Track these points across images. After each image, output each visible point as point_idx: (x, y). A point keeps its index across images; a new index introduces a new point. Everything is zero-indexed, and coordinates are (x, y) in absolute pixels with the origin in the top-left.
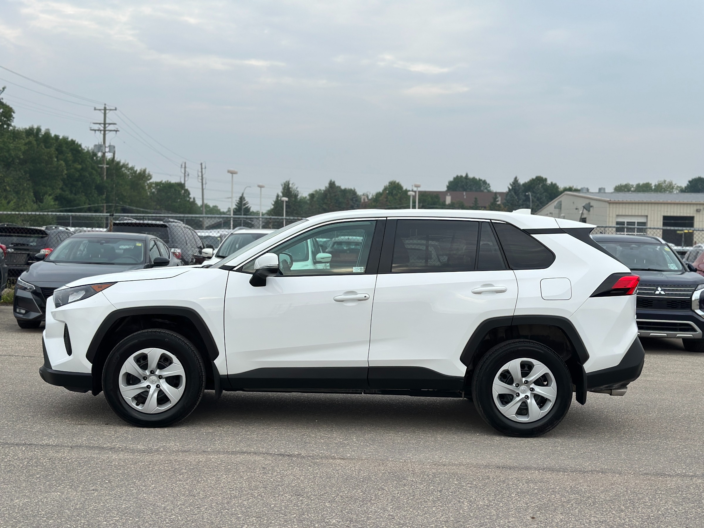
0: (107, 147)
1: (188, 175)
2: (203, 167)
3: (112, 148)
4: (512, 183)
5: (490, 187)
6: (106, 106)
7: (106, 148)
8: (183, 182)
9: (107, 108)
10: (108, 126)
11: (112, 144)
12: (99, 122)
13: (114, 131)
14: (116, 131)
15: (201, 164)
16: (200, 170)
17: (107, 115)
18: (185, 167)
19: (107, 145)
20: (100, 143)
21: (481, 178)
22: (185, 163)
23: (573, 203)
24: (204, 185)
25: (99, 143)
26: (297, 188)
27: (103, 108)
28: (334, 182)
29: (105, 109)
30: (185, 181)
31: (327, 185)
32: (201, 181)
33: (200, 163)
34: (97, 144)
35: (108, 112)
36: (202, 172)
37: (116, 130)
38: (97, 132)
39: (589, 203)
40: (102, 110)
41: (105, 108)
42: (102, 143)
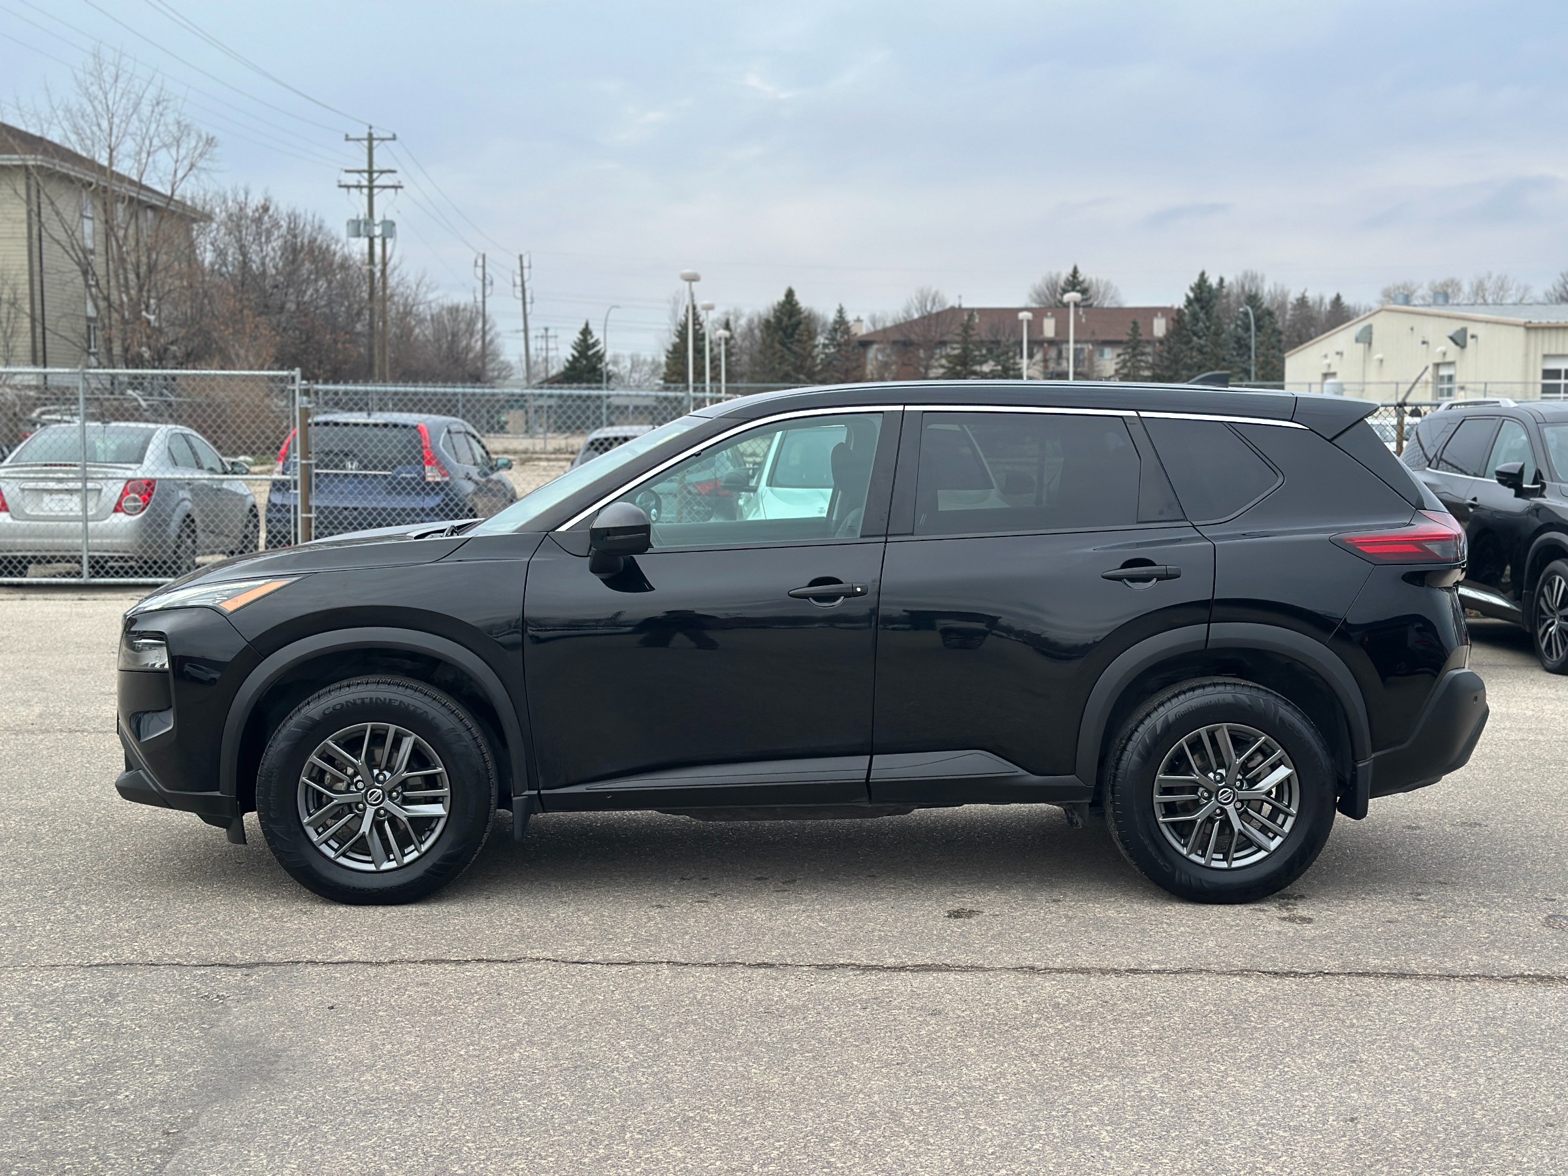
0: (378, 225)
1: (492, 283)
2: (526, 264)
3: (389, 228)
4: (1193, 285)
6: (373, 131)
7: (376, 228)
8: (480, 304)
9: (375, 136)
10: (378, 177)
11: (388, 218)
13: (392, 187)
14: (395, 187)
15: (521, 257)
16: (518, 271)
17: (375, 152)
18: (484, 267)
19: (378, 218)
20: (361, 217)
23: (1412, 329)
24: (528, 306)
25: (358, 216)
27: (366, 136)
28: (793, 289)
29: (370, 138)
30: (484, 297)
31: (781, 298)
32: (520, 295)
33: (518, 256)
34: (354, 218)
35: (378, 145)
36: (522, 275)
37: (396, 184)
38: (352, 190)
39: (1464, 331)
40: (364, 139)
41: (370, 135)
42: (367, 217)
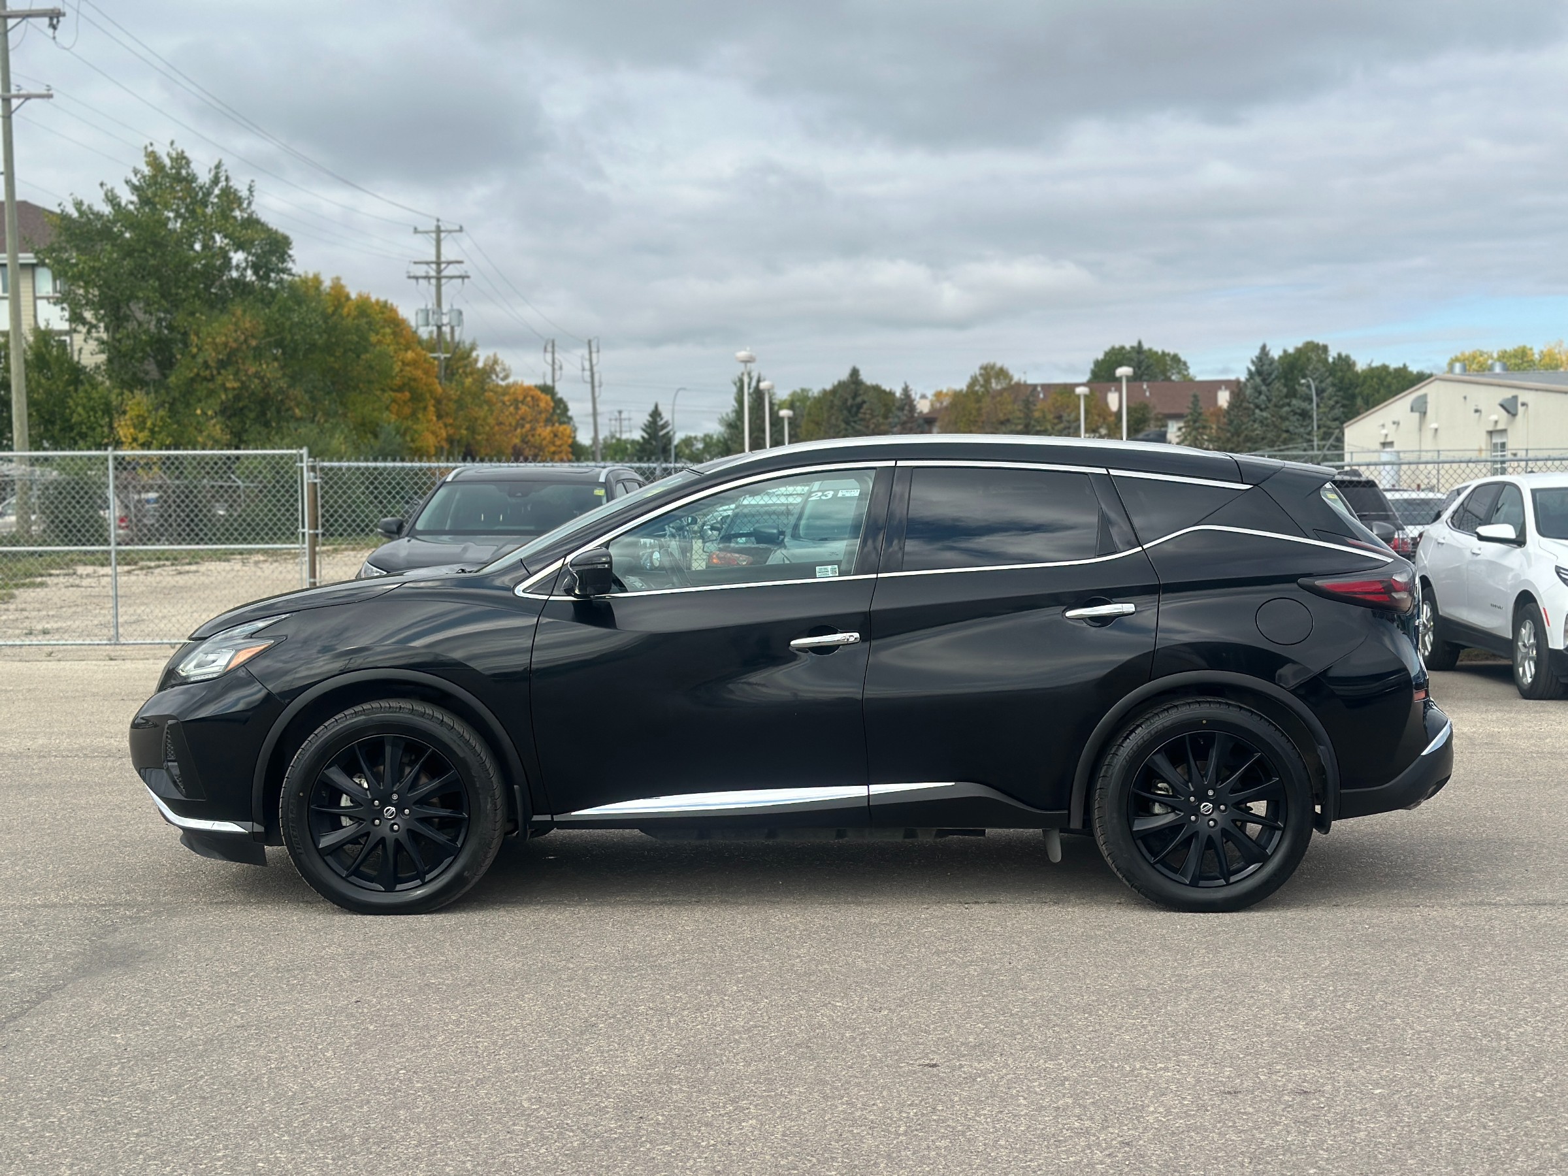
0: (446, 314)
1: (561, 368)
2: (594, 349)
3: (457, 316)
4: (1254, 359)
5: (1187, 368)
6: (440, 223)
7: (444, 317)
8: (549, 382)
9: (443, 228)
10: (445, 268)
11: (455, 307)
13: (459, 277)
14: (463, 277)
15: (589, 343)
16: (587, 356)
17: (443, 244)
18: (553, 353)
19: (445, 307)
20: (430, 307)
21: (1167, 351)
22: (553, 342)
23: (1465, 398)
24: (597, 389)
25: (426, 306)
28: (858, 368)
29: (438, 231)
30: (554, 381)
31: (844, 376)
32: (589, 379)
34: (423, 307)
35: (445, 237)
36: (591, 360)
37: (464, 274)
38: (421, 281)
39: (1515, 398)
40: (432, 232)
41: (438, 227)
42: (435, 307)
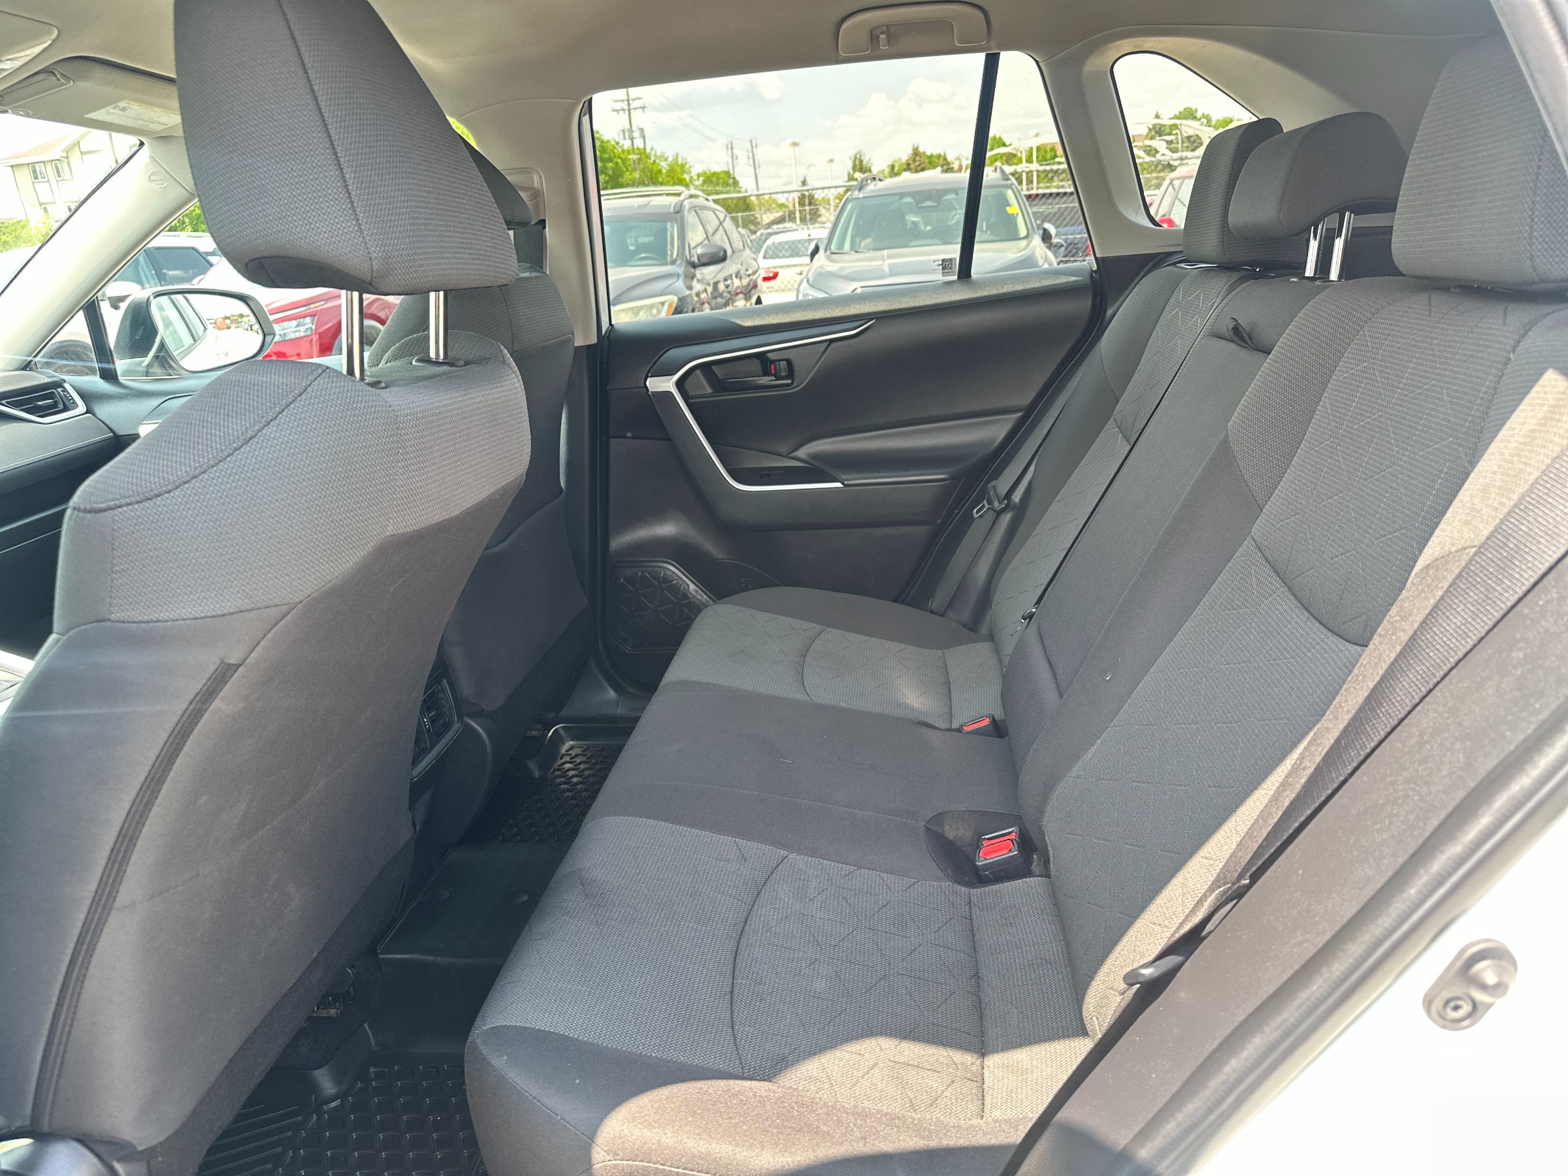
0: (635, 132)
1: (737, 158)
2: (754, 145)
3: (641, 133)
7: (634, 134)
8: (731, 170)
10: (632, 103)
12: (622, 99)
13: (641, 108)
14: (643, 108)
15: (751, 142)
16: (750, 150)
19: (634, 128)
20: (625, 128)
22: (731, 143)
24: (757, 170)
26: (869, 160)
28: (917, 148)
30: (732, 168)
31: (911, 152)
32: (752, 164)
33: (749, 140)
36: (752, 152)
38: (620, 112)
42: (629, 127)
